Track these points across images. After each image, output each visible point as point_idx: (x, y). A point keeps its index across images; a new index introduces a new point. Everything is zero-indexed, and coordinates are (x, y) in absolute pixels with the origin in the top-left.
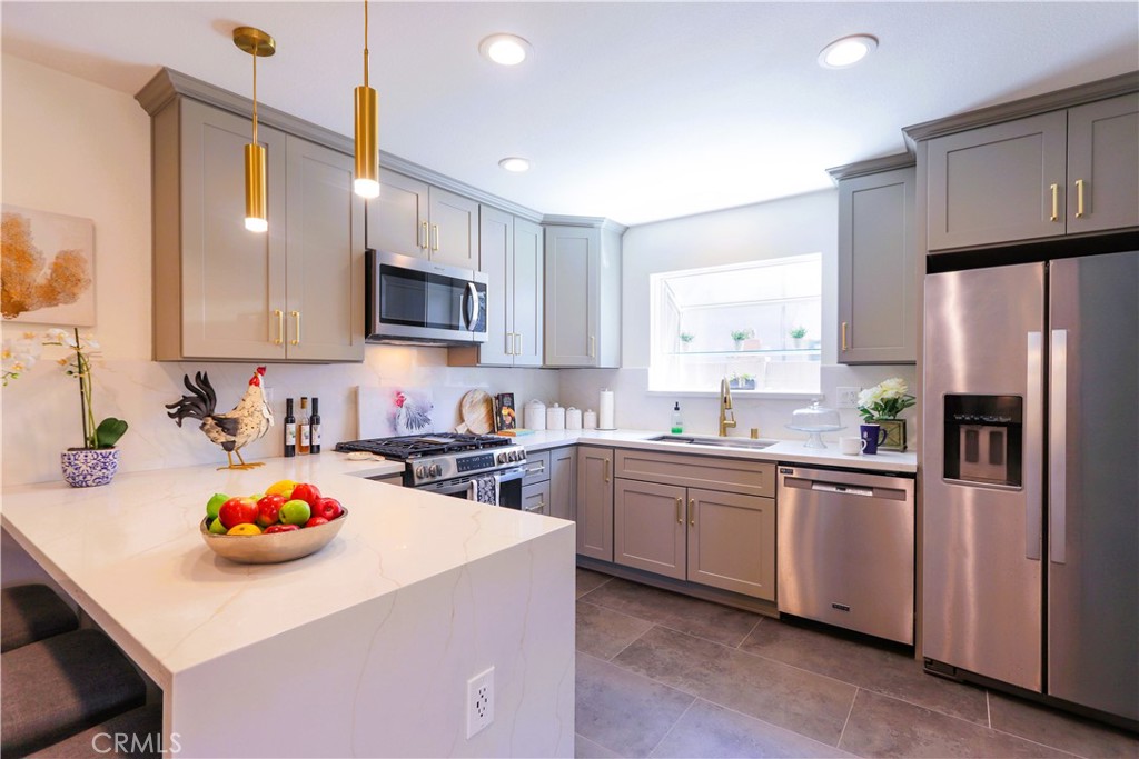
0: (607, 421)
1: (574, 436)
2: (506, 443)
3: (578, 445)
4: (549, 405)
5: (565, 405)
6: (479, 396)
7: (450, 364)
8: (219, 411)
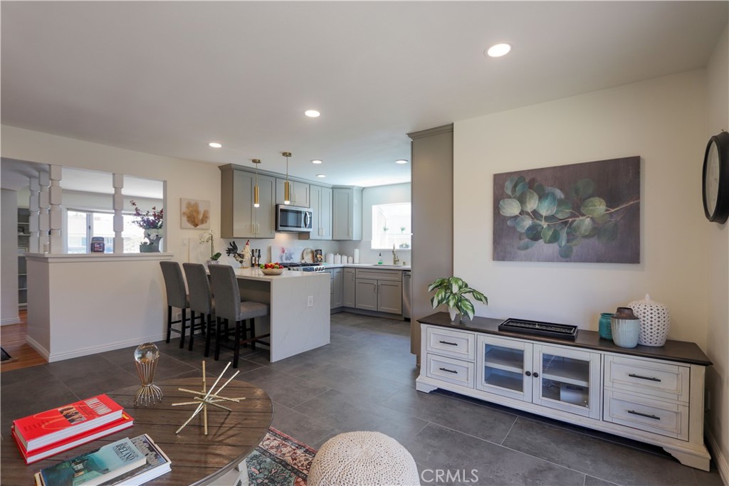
0: (357, 260)
1: (345, 264)
2: (318, 265)
3: (343, 268)
4: (335, 254)
5: (341, 254)
6: (309, 250)
7: (299, 239)
8: (238, 252)
